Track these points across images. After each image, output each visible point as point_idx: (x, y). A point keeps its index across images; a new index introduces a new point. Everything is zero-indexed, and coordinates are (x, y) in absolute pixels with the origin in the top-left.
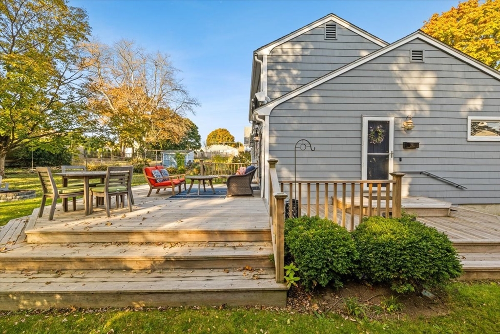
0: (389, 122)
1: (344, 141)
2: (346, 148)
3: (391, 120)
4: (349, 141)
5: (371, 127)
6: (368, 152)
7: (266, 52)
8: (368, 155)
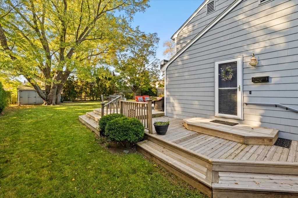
0: (236, 62)
1: (203, 80)
2: (203, 85)
3: (239, 60)
4: (206, 80)
5: (221, 69)
6: (219, 87)
7: (175, 36)
8: (219, 90)
